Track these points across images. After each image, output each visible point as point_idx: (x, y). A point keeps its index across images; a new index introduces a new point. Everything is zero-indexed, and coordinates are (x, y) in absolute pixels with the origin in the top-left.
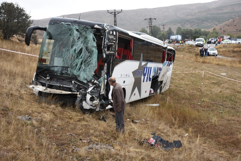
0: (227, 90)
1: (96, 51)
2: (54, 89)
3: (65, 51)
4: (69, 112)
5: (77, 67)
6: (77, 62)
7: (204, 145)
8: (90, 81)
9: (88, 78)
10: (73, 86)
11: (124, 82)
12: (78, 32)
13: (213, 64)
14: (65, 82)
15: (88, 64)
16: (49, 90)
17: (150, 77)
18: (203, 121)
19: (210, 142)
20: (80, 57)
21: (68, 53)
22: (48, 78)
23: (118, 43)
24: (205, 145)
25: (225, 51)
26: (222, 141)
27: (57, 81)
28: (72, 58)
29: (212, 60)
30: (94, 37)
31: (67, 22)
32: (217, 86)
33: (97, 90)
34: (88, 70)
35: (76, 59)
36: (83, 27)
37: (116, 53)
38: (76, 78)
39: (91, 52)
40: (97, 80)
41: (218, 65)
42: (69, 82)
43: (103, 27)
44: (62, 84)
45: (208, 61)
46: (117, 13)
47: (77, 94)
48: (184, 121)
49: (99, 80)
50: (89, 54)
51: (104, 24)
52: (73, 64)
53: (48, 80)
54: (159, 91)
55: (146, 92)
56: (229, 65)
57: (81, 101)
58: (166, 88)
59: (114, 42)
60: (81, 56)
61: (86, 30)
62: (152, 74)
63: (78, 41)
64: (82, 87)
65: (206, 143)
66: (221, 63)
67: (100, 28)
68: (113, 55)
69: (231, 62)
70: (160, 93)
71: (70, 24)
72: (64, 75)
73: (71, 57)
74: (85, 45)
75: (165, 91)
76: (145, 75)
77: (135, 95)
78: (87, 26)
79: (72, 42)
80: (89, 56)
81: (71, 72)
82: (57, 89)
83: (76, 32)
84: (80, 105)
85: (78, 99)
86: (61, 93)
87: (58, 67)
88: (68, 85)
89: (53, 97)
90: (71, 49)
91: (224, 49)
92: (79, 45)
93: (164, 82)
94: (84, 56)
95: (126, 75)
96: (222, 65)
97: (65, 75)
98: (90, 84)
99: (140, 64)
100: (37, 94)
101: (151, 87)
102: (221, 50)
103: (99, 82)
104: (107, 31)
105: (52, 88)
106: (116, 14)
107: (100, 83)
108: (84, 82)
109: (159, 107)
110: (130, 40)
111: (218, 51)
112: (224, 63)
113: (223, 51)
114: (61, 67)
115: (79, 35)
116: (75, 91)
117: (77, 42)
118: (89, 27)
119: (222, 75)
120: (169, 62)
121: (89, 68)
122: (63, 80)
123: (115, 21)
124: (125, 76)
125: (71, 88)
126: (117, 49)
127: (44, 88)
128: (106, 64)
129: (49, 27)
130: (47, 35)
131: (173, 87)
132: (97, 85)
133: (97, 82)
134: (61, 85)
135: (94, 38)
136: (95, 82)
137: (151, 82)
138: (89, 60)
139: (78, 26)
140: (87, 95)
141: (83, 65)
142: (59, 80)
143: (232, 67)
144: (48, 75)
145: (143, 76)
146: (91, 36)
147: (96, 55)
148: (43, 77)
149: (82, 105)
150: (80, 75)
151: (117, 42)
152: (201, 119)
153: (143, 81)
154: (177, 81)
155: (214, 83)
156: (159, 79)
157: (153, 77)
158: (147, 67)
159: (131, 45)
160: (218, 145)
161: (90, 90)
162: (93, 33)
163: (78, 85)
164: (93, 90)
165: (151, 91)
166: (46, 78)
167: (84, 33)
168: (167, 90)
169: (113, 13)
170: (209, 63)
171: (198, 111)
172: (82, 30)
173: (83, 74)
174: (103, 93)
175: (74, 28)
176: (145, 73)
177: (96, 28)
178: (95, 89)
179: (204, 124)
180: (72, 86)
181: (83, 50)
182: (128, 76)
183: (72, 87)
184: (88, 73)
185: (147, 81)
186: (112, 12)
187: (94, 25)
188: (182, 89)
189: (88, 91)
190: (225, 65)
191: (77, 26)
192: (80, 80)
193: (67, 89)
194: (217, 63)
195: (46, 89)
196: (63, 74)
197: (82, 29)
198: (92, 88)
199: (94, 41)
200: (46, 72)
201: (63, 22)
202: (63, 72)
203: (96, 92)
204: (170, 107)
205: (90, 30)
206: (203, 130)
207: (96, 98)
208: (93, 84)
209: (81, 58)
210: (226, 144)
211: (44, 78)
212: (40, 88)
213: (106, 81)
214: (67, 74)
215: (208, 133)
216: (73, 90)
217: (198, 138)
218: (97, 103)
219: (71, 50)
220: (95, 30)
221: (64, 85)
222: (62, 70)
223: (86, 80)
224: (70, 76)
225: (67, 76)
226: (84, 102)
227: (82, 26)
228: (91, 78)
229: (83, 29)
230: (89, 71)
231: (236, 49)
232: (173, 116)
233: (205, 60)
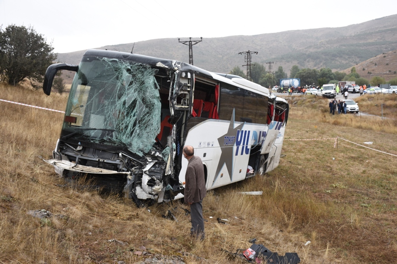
0: (375, 169)
1: (158, 104)
2: (88, 166)
3: (109, 104)
4: (114, 205)
5: (127, 129)
6: (128, 122)
7: (337, 260)
8: (149, 154)
9: (145, 148)
10: (120, 162)
11: (205, 155)
12: (130, 73)
13: (351, 126)
14: (107, 155)
15: (146, 125)
16: (81, 168)
17: (247, 147)
18: (335, 221)
19: (347, 255)
20: (132, 114)
21: (113, 107)
22: (79, 148)
23: (195, 92)
24: (339, 261)
25: (371, 105)
26: (367, 255)
27: (94, 153)
28: (119, 115)
29: (350, 120)
30: (156, 82)
31: (112, 58)
32: (357, 163)
33: (160, 168)
34: (145, 135)
35: (126, 117)
36: (138, 65)
37: (192, 107)
38: (125, 148)
39: (150, 106)
40: (160, 152)
41: (360, 127)
42: (114, 155)
43: (170, 66)
44: (101, 158)
45: (342, 121)
46: (193, 43)
47: (126, 175)
48: (303, 220)
49: (164, 151)
50: (147, 109)
51: (171, 62)
52: (120, 125)
53: (79, 151)
54: (261, 170)
55: (240, 172)
56: (378, 128)
57: (133, 186)
58: (273, 165)
59: (189, 89)
60: (134, 113)
61: (143, 70)
62: (251, 143)
63: (130, 88)
64: (136, 162)
65: (340, 257)
66: (364, 124)
67: (166, 68)
68: (187, 111)
69: (381, 123)
70: (264, 173)
71: (117, 60)
72: (105, 143)
73: (118, 113)
74: (141, 95)
75: (273, 171)
76: (238, 144)
77: (222, 176)
78: (144, 64)
79: (120, 90)
80: (148, 113)
81: (117, 138)
82: (94, 166)
83: (126, 74)
84: (131, 192)
85: (128, 182)
86: (100, 173)
87: (96, 131)
88: (112, 159)
89: (87, 179)
90: (118, 101)
91: (369, 103)
92: (131, 95)
93: (270, 156)
94: (138, 112)
95: (208, 144)
96: (365, 128)
97: (108, 144)
98: (147, 158)
99: (231, 126)
100: (61, 175)
101: (249, 164)
102: (364, 103)
103: (163, 154)
104: (177, 71)
105: (85, 165)
106: (192, 45)
107: (164, 156)
108: (139, 154)
109: (262, 196)
110: (215, 87)
111: (360, 106)
112: (369, 126)
113: (367, 106)
114: (100, 129)
115: (131, 79)
116: (124, 169)
117: (128, 89)
118: (148, 66)
119: (367, 145)
120: (278, 123)
121: (147, 133)
122: (104, 151)
123: (190, 55)
124: (206, 146)
125: (117, 164)
126: (193, 102)
127: (73, 164)
128: (175, 126)
129: (83, 65)
130: (79, 79)
131: (285, 164)
132: (161, 160)
133: (160, 156)
134: (101, 160)
135: (155, 84)
136: (156, 155)
137: (249, 155)
138: (146, 118)
139: (130, 64)
140: (143, 176)
141: (137, 128)
142: (97, 151)
143: (383, 131)
144: (79, 143)
145: (235, 145)
146: (151, 80)
147: (159, 111)
148: (71, 147)
149: (135, 193)
150: (133, 143)
151: (194, 90)
152: (332, 217)
153: (237, 154)
154: (293, 154)
155: (352, 157)
156: (263, 151)
157: (252, 147)
158: (242, 131)
159: (216, 94)
160: (361, 261)
161: (148, 167)
162: (155, 76)
163: (129, 159)
164: (153, 168)
165: (249, 170)
166: (76, 149)
167: (139, 75)
168: (275, 169)
169: (188, 43)
170: (345, 125)
171: (327, 204)
172: (137, 70)
173: (136, 142)
174: (170, 173)
175: (124, 67)
176: (239, 140)
177: (160, 68)
178: (157, 166)
179: (337, 225)
180: (119, 161)
181: (138, 102)
182: (210, 146)
184: (145, 140)
185: (242, 154)
186: (186, 42)
187: (156, 62)
188: (300, 167)
189: (144, 170)
190: (371, 129)
191: (128, 64)
192: (132, 151)
193: (110, 167)
194: (358, 124)
195: (75, 166)
196: (105, 141)
197: (136, 68)
198: (152, 164)
199: (156, 88)
200: (76, 138)
201: (106, 58)
202: (105, 139)
203: (158, 171)
204: (280, 196)
205: (150, 70)
206: (335, 235)
207: (158, 180)
208: (154, 157)
209: (134, 116)
210: (373, 260)
212: (66, 165)
213: (174, 153)
214: (110, 141)
215: (343, 240)
216: (121, 167)
217: (327, 250)
218: (160, 190)
219: (117, 103)
220: (157, 71)
221: (105, 159)
222: (103, 135)
223: (142, 151)
224: (116, 145)
225: (110, 144)
226: (138, 188)
227: (137, 64)
228: (150, 148)
229: (139, 69)
230: (148, 137)
231: (389, 103)
232: (285, 211)
233: (339, 120)
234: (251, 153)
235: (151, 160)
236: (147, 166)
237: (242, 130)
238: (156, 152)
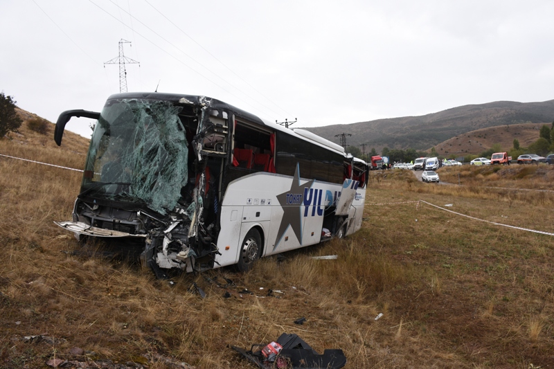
0: (456, 229)
1: (183, 150)
2: (104, 228)
4: (125, 277)
5: (144, 182)
6: (146, 173)
7: (412, 339)
8: (173, 212)
9: (169, 204)
10: (138, 222)
11: (258, 214)
12: (149, 114)
13: (433, 193)
14: (123, 214)
15: (169, 176)
16: (98, 232)
17: (319, 208)
18: (413, 286)
19: (425, 330)
20: (152, 163)
21: (131, 156)
22: (95, 208)
23: (235, 136)
24: (415, 340)
25: (449, 175)
26: (449, 329)
27: (111, 213)
30: (180, 122)
31: (131, 98)
32: (439, 224)
34: (169, 188)
35: (143, 167)
36: (158, 104)
37: (232, 155)
38: (143, 205)
39: (173, 153)
40: (185, 208)
41: (441, 194)
42: (132, 214)
43: (196, 101)
44: (118, 219)
45: (426, 189)
46: (289, 124)
47: (145, 238)
48: (377, 287)
49: (189, 207)
50: (171, 156)
51: (199, 97)
52: (137, 176)
53: (96, 211)
54: (341, 233)
55: (312, 235)
56: (456, 193)
57: (154, 252)
58: (355, 227)
59: (226, 132)
60: (154, 162)
61: (164, 108)
62: (324, 203)
63: (149, 132)
64: (157, 223)
65: (417, 334)
66: (444, 191)
67: (191, 104)
68: (225, 159)
69: (459, 190)
70: (344, 236)
71: (136, 100)
72: (122, 200)
73: (135, 163)
74: (163, 140)
75: (353, 234)
76: (307, 204)
77: (287, 239)
78: (166, 102)
79: (138, 135)
80: (171, 161)
81: (133, 193)
83: (144, 115)
84: (151, 260)
85: (147, 247)
86: (110, 236)
90: (135, 147)
91: (448, 173)
92: (154, 138)
93: (349, 218)
94: (160, 160)
95: (263, 202)
96: (446, 194)
98: (172, 217)
99: (295, 184)
100: (78, 238)
101: (324, 226)
102: (444, 174)
103: (188, 211)
104: (205, 108)
107: (190, 214)
108: (161, 212)
110: (268, 136)
111: (440, 176)
112: (449, 192)
113: (446, 176)
115: (150, 121)
116: (141, 231)
117: (147, 133)
118: (170, 103)
119: (447, 208)
120: (354, 182)
121: (171, 186)
122: (120, 209)
124: (260, 204)
125: (134, 225)
126: (233, 148)
127: (88, 227)
128: (203, 175)
129: (105, 111)
130: (101, 127)
131: (368, 226)
132: (186, 218)
133: (185, 213)
134: (116, 221)
135: (179, 125)
136: (181, 213)
137: (322, 217)
138: (170, 168)
139: (150, 102)
140: (164, 239)
141: (159, 180)
143: (461, 196)
144: (95, 201)
145: (303, 204)
146: (174, 120)
147: (184, 158)
148: (88, 206)
149: (155, 261)
150: (154, 199)
151: (233, 133)
152: (410, 282)
153: (306, 215)
154: (377, 217)
155: (434, 218)
156: (338, 212)
157: (326, 207)
158: (312, 190)
159: (272, 144)
160: (442, 337)
161: (170, 228)
162: (179, 115)
163: (150, 219)
164: (176, 230)
165: (325, 233)
166: (92, 207)
167: (160, 115)
168: (357, 232)
170: (428, 192)
171: (406, 266)
172: (157, 110)
173: (158, 198)
174: (194, 235)
175: (142, 106)
176: (308, 199)
177: (183, 104)
178: (181, 226)
179: (416, 291)
180: (136, 221)
181: (159, 149)
182: (266, 203)
183: (136, 224)
184: (169, 195)
185: (313, 215)
186: (283, 123)
187: (179, 97)
188: (382, 229)
189: (165, 232)
190: (450, 195)
191: (148, 103)
192: (153, 209)
193: (126, 228)
194: (439, 191)
195: (89, 229)
196: (120, 197)
197: (156, 107)
198: (176, 224)
199: (180, 129)
200: (91, 195)
201: (125, 100)
202: (120, 194)
203: (184, 233)
204: (355, 259)
205: (172, 108)
206: (413, 304)
207: (184, 245)
208: (180, 216)
209: (155, 165)
210: (457, 335)
212: (79, 228)
213: (201, 209)
214: (126, 196)
215: (422, 310)
216: (137, 229)
217: (401, 324)
218: (186, 257)
219: (135, 151)
220: (180, 108)
221: (122, 219)
222: (118, 190)
223: (164, 208)
224: (133, 202)
225: (127, 201)
226: (159, 255)
227: (157, 102)
228: (175, 204)
229: (159, 107)
230: (172, 192)
231: (464, 173)
232: (358, 278)
234: (325, 215)
235: (175, 220)
236: (170, 226)
237: (312, 188)
238: (180, 210)
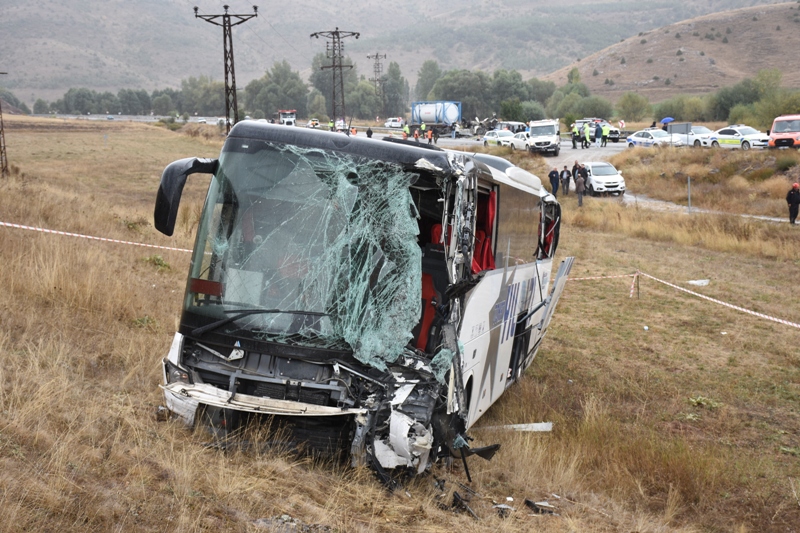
0: (753, 354)
1: (415, 252)
2: (261, 395)
3: (306, 254)
5: (352, 311)
6: (354, 295)
8: (397, 364)
9: (388, 351)
10: (338, 385)
11: (474, 354)
12: (354, 183)
13: (621, 231)
14: (303, 369)
15: (389, 299)
16: (246, 403)
20: (361, 276)
21: (318, 260)
22: (236, 355)
25: (651, 175)
27: (273, 365)
28: (333, 278)
29: (616, 215)
30: (412, 202)
31: (309, 146)
32: (705, 340)
33: (426, 397)
34: (387, 321)
35: (350, 284)
36: (373, 165)
38: (345, 352)
39: (399, 257)
40: (427, 360)
41: (642, 235)
42: (321, 368)
43: (446, 166)
44: (293, 377)
45: (598, 218)
47: (353, 416)
49: (435, 358)
50: (393, 264)
51: (446, 155)
52: (338, 301)
53: (237, 362)
55: (501, 379)
56: (687, 236)
57: (368, 441)
60: (362, 274)
61: (385, 175)
62: (518, 309)
63: (355, 217)
64: (370, 385)
66: (651, 227)
67: (436, 171)
69: (693, 224)
71: (323, 152)
72: (301, 344)
73: (330, 275)
74: (377, 232)
76: (506, 317)
77: (484, 394)
78: (389, 163)
79: (332, 222)
80: (393, 272)
81: (329, 332)
82: (273, 396)
83: (345, 184)
84: (365, 454)
85: (359, 431)
86: (303, 414)
87: (280, 314)
88: (318, 379)
89: (273, 429)
90: (328, 246)
91: (646, 169)
92: (358, 232)
94: (372, 270)
95: (480, 328)
96: (656, 239)
97: (309, 345)
98: (395, 374)
99: (504, 278)
100: (188, 417)
101: (511, 362)
102: (634, 170)
103: (433, 365)
104: (462, 179)
105: (252, 394)
106: (230, 26)
107: (437, 370)
108: (377, 366)
109: (555, 434)
110: (489, 196)
111: (627, 177)
112: (665, 231)
113: (643, 177)
114: (289, 312)
115: (356, 197)
116: (348, 401)
117: (352, 220)
118: (397, 167)
119: (696, 289)
120: (571, 261)
121: (392, 316)
122: (296, 360)
124: (478, 332)
125: (330, 391)
126: (474, 240)
127: (225, 394)
128: (456, 300)
130: (219, 191)
133: (428, 369)
134: (292, 383)
135: (411, 207)
136: (418, 368)
137: (513, 340)
138: (391, 284)
139: (356, 161)
140: (392, 415)
141: (370, 306)
142: (278, 361)
144: (237, 344)
145: (503, 319)
146: (401, 201)
148: (212, 351)
150: (362, 341)
153: (502, 339)
155: (685, 323)
157: (519, 317)
158: (513, 287)
159: (491, 213)
161: (401, 396)
162: (411, 189)
163: (356, 379)
164: (412, 398)
166: (228, 355)
167: (376, 187)
170: (604, 228)
172: (370, 176)
173: (370, 339)
174: (457, 409)
175: (341, 168)
176: (508, 307)
177: (423, 172)
178: (421, 391)
180: (336, 383)
182: (481, 331)
183: (338, 388)
184: (389, 334)
185: (507, 338)
187: (416, 157)
189: (393, 402)
190: (670, 239)
191: (351, 162)
192: (361, 360)
193: (316, 397)
194: (637, 227)
195: (232, 398)
196: (299, 338)
197: (369, 171)
198: (409, 388)
199: (413, 215)
200: (227, 331)
201: (292, 147)
202: (302, 332)
203: (423, 405)
205: (399, 176)
207: (420, 424)
209: (364, 280)
211: (217, 353)
214: (314, 338)
216: (342, 398)
218: (429, 447)
219: (327, 251)
220: (415, 177)
222: (295, 325)
223: (382, 359)
224: (325, 347)
225: (313, 345)
226: (378, 444)
227: (370, 162)
228: (400, 351)
229: (375, 172)
230: (393, 327)
231: (691, 170)
233: (589, 216)
234: (516, 333)
235: (402, 380)
236: (397, 393)
237: (513, 283)
238: (416, 362)
